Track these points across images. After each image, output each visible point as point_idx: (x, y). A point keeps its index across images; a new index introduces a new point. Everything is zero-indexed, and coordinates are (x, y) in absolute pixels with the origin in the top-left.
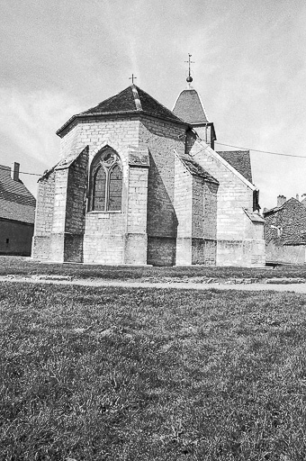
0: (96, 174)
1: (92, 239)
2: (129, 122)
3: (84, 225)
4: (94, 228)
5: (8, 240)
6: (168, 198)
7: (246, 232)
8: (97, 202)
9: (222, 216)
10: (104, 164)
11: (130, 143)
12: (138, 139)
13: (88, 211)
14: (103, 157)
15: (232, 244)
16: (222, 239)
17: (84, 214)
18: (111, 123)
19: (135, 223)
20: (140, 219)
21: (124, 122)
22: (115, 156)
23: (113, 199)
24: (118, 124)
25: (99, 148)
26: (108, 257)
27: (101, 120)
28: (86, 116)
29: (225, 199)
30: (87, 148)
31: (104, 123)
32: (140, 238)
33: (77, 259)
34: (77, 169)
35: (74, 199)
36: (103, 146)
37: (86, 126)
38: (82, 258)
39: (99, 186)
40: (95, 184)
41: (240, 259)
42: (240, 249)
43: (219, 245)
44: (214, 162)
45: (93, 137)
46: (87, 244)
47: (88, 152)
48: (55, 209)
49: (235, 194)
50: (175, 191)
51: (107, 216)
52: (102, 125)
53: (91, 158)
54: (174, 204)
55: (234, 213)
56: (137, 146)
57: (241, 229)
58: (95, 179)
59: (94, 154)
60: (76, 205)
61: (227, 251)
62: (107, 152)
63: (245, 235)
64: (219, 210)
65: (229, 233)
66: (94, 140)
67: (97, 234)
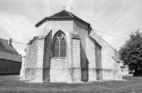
0: (55, 42)
1: (54, 70)
2: (69, 21)
3: (50, 63)
4: (55, 65)
5: (7, 68)
6: (84, 52)
7: (114, 66)
8: (55, 54)
9: (103, 60)
10: (58, 38)
11: (69, 30)
12: (73, 28)
13: (52, 57)
14: (58, 35)
15: (109, 71)
16: (104, 68)
17: (50, 59)
18: (61, 21)
19: (76, 63)
20: (77, 61)
21: (67, 21)
22: (63, 35)
23: (63, 52)
24: (64, 22)
25: (57, 31)
26: (62, 78)
27: (57, 20)
28: (51, 18)
29: (104, 53)
30: (51, 31)
31: (58, 21)
32: (78, 70)
33: (47, 79)
34: (48, 39)
35: (46, 52)
36: (58, 30)
37: (50, 22)
38: (49, 79)
39: (56, 47)
40: (54, 46)
41: (112, 76)
42: (112, 73)
43: (103, 71)
44: (99, 39)
45: (54, 27)
46: (52, 72)
47: (51, 33)
48: (38, 56)
49: (108, 51)
50: (86, 49)
51: (60, 60)
52: (57, 22)
53: (53, 35)
54: (86, 55)
55: (108, 58)
56: (73, 31)
57: (111, 64)
58: (54, 44)
59: (54, 33)
60: (47, 55)
61: (107, 73)
62: (60, 33)
63: (114, 67)
64: (102, 57)
65: (107, 66)
66: (54, 28)
67: (56, 68)
